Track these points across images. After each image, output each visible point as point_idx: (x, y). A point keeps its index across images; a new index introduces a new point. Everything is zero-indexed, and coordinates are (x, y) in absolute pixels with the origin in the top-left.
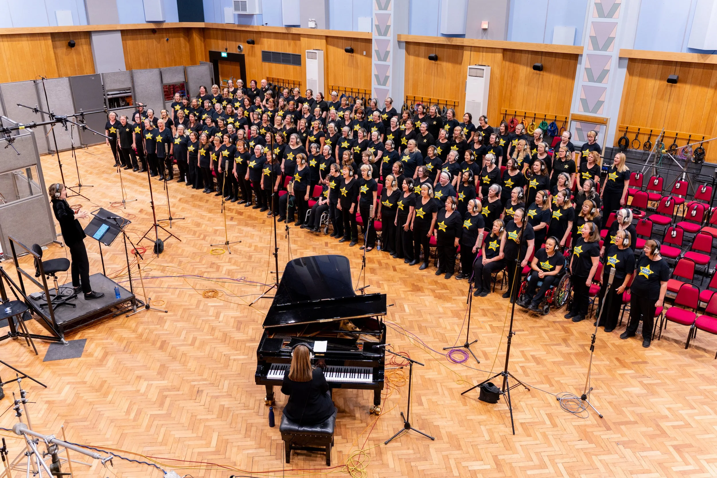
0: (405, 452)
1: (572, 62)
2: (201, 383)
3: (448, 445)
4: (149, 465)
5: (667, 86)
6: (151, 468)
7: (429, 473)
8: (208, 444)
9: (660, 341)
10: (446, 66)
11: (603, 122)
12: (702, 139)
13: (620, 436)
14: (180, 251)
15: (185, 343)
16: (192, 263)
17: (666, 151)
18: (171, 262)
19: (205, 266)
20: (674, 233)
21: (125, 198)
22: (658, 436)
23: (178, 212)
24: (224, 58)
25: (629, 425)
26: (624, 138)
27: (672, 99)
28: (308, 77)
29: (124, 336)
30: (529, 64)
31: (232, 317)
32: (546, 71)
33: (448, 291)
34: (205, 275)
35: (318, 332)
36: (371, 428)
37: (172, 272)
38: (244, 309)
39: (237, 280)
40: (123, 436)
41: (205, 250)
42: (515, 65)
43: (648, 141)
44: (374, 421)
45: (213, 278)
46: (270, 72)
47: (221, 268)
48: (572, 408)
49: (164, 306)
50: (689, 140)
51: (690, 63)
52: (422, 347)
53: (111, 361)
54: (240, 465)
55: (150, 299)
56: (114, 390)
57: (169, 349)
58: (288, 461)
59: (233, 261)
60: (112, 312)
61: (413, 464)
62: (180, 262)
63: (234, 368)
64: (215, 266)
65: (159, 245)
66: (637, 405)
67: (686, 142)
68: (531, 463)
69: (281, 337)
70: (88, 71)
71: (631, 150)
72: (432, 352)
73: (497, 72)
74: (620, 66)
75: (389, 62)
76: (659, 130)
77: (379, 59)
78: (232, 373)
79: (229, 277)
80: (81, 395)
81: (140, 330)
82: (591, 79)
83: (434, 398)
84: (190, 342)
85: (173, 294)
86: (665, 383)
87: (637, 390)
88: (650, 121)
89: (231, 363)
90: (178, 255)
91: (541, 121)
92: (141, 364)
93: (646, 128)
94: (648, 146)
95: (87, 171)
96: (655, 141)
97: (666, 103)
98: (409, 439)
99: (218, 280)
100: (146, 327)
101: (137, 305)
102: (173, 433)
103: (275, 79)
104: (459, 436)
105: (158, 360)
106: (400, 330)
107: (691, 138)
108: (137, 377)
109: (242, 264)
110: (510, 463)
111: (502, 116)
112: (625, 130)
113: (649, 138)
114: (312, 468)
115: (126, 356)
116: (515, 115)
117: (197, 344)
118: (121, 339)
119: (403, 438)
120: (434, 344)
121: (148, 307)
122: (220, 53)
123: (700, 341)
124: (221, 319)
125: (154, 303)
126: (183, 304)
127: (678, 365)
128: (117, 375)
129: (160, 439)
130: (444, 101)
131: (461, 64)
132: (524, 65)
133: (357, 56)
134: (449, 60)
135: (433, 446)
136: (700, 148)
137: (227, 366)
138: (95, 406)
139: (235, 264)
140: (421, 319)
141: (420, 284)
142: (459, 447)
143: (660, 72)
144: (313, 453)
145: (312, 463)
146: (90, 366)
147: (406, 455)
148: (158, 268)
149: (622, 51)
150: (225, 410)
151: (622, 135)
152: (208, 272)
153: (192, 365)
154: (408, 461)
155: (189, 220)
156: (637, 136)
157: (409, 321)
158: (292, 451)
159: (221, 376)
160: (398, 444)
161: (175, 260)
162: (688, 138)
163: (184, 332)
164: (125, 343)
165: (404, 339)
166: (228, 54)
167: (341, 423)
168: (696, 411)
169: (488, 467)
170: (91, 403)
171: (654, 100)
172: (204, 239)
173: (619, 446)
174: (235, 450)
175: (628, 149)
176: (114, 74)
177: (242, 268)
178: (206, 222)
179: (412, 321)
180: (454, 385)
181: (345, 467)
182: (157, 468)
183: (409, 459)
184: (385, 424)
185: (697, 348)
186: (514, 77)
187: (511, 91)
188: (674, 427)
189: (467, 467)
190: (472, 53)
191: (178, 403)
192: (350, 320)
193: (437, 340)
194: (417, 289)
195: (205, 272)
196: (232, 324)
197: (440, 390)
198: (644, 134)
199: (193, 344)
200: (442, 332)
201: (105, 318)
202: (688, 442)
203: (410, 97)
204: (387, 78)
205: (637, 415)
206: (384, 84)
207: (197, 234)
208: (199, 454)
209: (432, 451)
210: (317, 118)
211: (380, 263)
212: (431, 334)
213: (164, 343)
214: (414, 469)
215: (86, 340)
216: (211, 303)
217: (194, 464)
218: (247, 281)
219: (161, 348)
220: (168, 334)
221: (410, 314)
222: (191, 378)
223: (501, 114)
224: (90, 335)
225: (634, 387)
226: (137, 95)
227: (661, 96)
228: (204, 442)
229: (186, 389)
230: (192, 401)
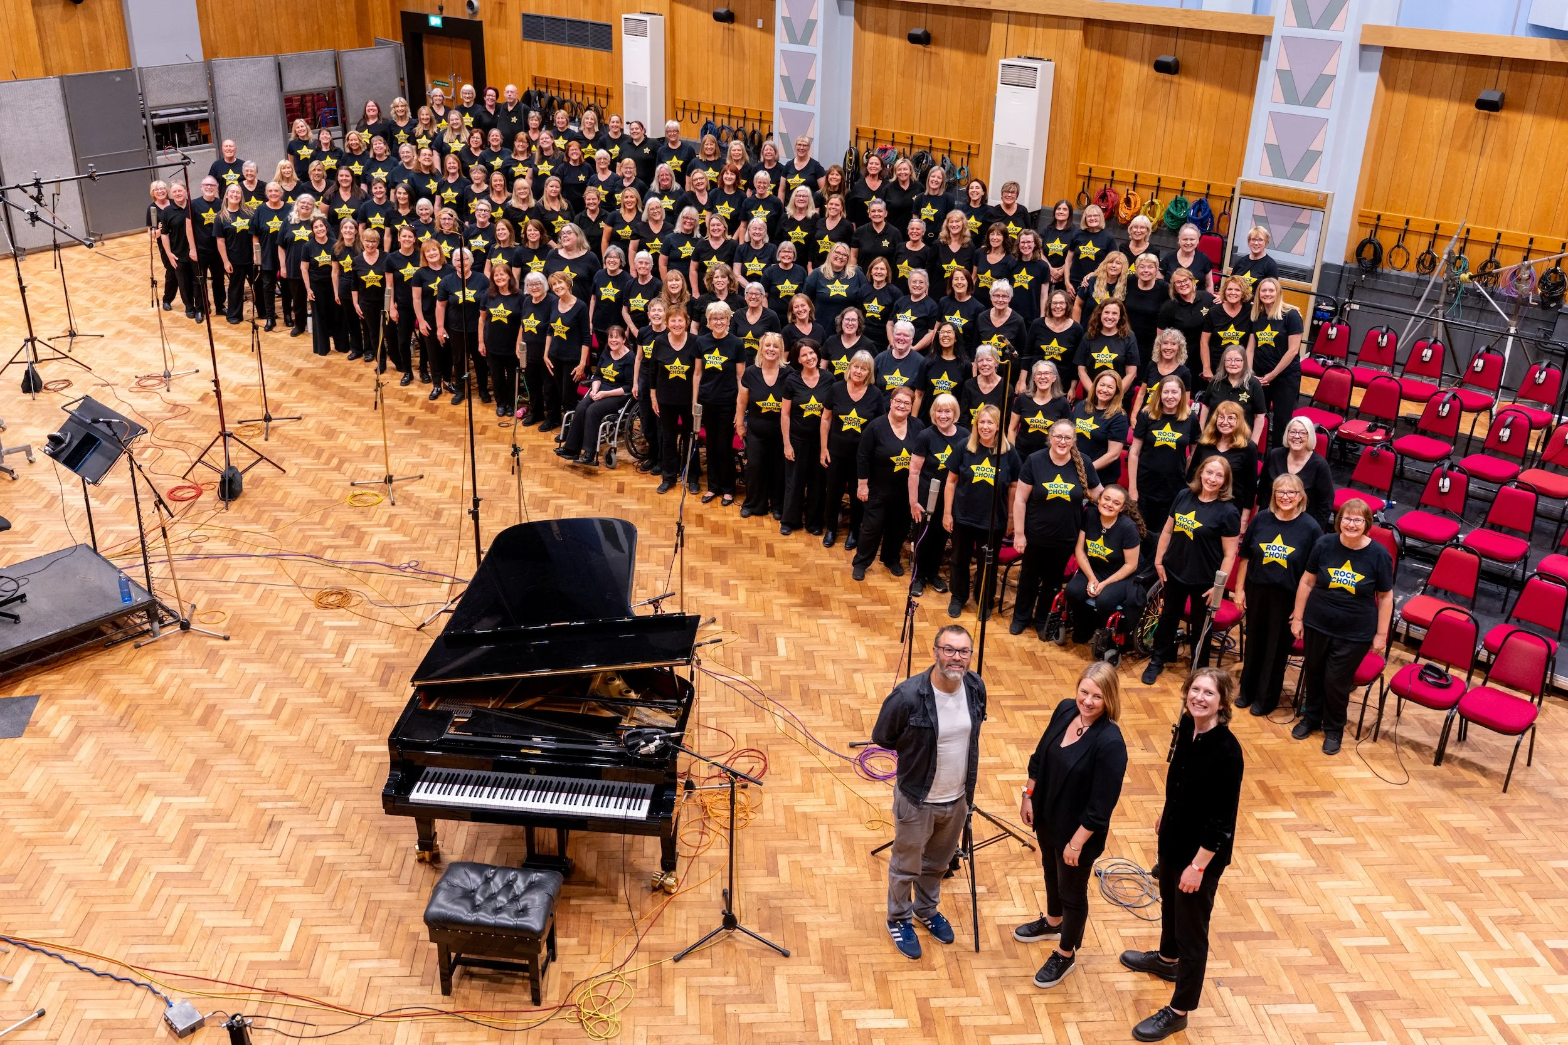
0: (715, 980)
1: (1250, 53)
2: (280, 804)
3: (818, 970)
4: (137, 985)
5: (1477, 116)
6: (140, 993)
7: (762, 1031)
8: (275, 946)
9: (1375, 746)
10: (950, 58)
11: (1317, 204)
12: (1559, 250)
13: (1228, 964)
14: (278, 496)
15: (258, 711)
16: (302, 524)
17: (1471, 278)
18: (256, 520)
19: (331, 533)
20: (1445, 484)
21: (169, 365)
22: (1320, 968)
23: (288, 401)
24: (435, 29)
25: (1255, 942)
26: (1369, 241)
27: (1488, 150)
28: (628, 77)
29: (123, 692)
30: (1146, 59)
31: (373, 656)
32: (1187, 74)
33: (888, 608)
34: (329, 555)
35: (539, 699)
36: (649, 922)
37: (255, 545)
38: (404, 637)
39: (399, 568)
40: (89, 919)
41: (337, 494)
42: (1113, 58)
43: (1428, 252)
44: (658, 908)
45: (344, 563)
46: (541, 65)
47: (367, 538)
48: (1126, 896)
49: (223, 625)
50: (1529, 250)
51: (1535, 61)
52: (801, 738)
53: (87, 749)
54: (338, 995)
55: (194, 607)
56: (84, 814)
57: (220, 726)
58: (446, 990)
59: (397, 523)
60: (103, 634)
61: (730, 1009)
62: (276, 522)
63: (361, 774)
64: (354, 534)
65: (231, 481)
66: (1285, 893)
67: (1521, 255)
68: (1006, 1020)
69: (451, 708)
70: (113, 62)
71: (1386, 271)
72: (822, 751)
73: (1070, 74)
74: (1363, 66)
75: (816, 46)
76: (1454, 224)
77: (793, 39)
78: (354, 785)
79: (382, 561)
80: (11, 823)
81: (161, 679)
82: (1291, 97)
83: (807, 860)
84: (269, 710)
85: (247, 596)
86: (1366, 844)
87: (1293, 858)
88: (1433, 203)
89: (354, 762)
90: (274, 505)
91: (1171, 197)
92: (153, 758)
93: (1423, 220)
94: (1428, 262)
95: (93, 299)
96: (1443, 252)
97: (1474, 159)
98: (732, 951)
99: (356, 567)
100: (175, 671)
101: (161, 621)
102: (200, 915)
103: (553, 81)
104: (849, 950)
105: (193, 750)
106: (758, 697)
107: (1534, 247)
108: (140, 786)
109: (417, 530)
110: (955, 1018)
111: (1080, 182)
112: (1374, 222)
113: (1432, 245)
114: (498, 1007)
115: (124, 738)
116: (1112, 181)
117: (285, 714)
118: (116, 698)
119: (719, 951)
120: (830, 734)
121: (185, 626)
122: (425, 18)
123: (1475, 748)
124: (348, 658)
125: (203, 618)
126: (267, 620)
127: (1405, 803)
128: (96, 781)
129: (170, 929)
130: (944, 141)
131: (985, 53)
132: (1134, 58)
133: (743, 31)
134: (956, 45)
135: (783, 971)
136: (1555, 271)
137: (344, 768)
138: (37, 850)
139: (402, 529)
140: (812, 672)
141: (824, 590)
142: (844, 975)
143: (1459, 84)
144: (507, 975)
145: (500, 997)
146: (38, 757)
147: (718, 987)
148: (224, 533)
149: (1368, 29)
150: (325, 868)
151: (1365, 233)
152: (336, 547)
153: (267, 762)
154: (720, 1003)
155: (310, 423)
156: (1402, 238)
157: (782, 677)
158: (458, 969)
159: (329, 791)
160: (704, 963)
161: (266, 516)
162: (1527, 245)
163: (261, 686)
164: (123, 707)
165: (763, 720)
166: (444, 20)
167: (583, 909)
168: (1425, 915)
169: (901, 1023)
170: (30, 842)
171: (1445, 151)
172: (338, 468)
173: (1221, 989)
174: (332, 960)
175: (1379, 270)
176: (168, 69)
177: (415, 541)
178: (349, 428)
179: (789, 677)
180: (858, 831)
181: (574, 1009)
182: (155, 992)
183: (724, 997)
184: (682, 914)
185: (1465, 764)
186: (1110, 88)
187: (1102, 122)
188: (1363, 950)
189: (854, 1021)
190: (1011, 27)
191: (222, 848)
192: (618, 672)
193: (840, 723)
194: (815, 601)
195: (330, 547)
196: (371, 672)
197: (824, 843)
198: (1420, 233)
199: (275, 715)
200: (854, 704)
201: (88, 649)
202: (1389, 987)
203: (865, 131)
204: (810, 84)
205: (1281, 917)
206: (803, 99)
207: (325, 456)
208: (252, 965)
209: (780, 981)
210: (626, 184)
211: (738, 537)
212: (827, 708)
213: (211, 709)
214: (731, 1020)
215: (38, 697)
216: (332, 620)
217: (236, 989)
218: (421, 572)
219: (204, 722)
220: (223, 690)
221: (788, 661)
222: (257, 793)
223: (1078, 176)
224: (50, 687)
225: (1287, 851)
226: (221, 118)
227: (1462, 141)
228: (266, 939)
229: (244, 817)
230: (253, 846)
